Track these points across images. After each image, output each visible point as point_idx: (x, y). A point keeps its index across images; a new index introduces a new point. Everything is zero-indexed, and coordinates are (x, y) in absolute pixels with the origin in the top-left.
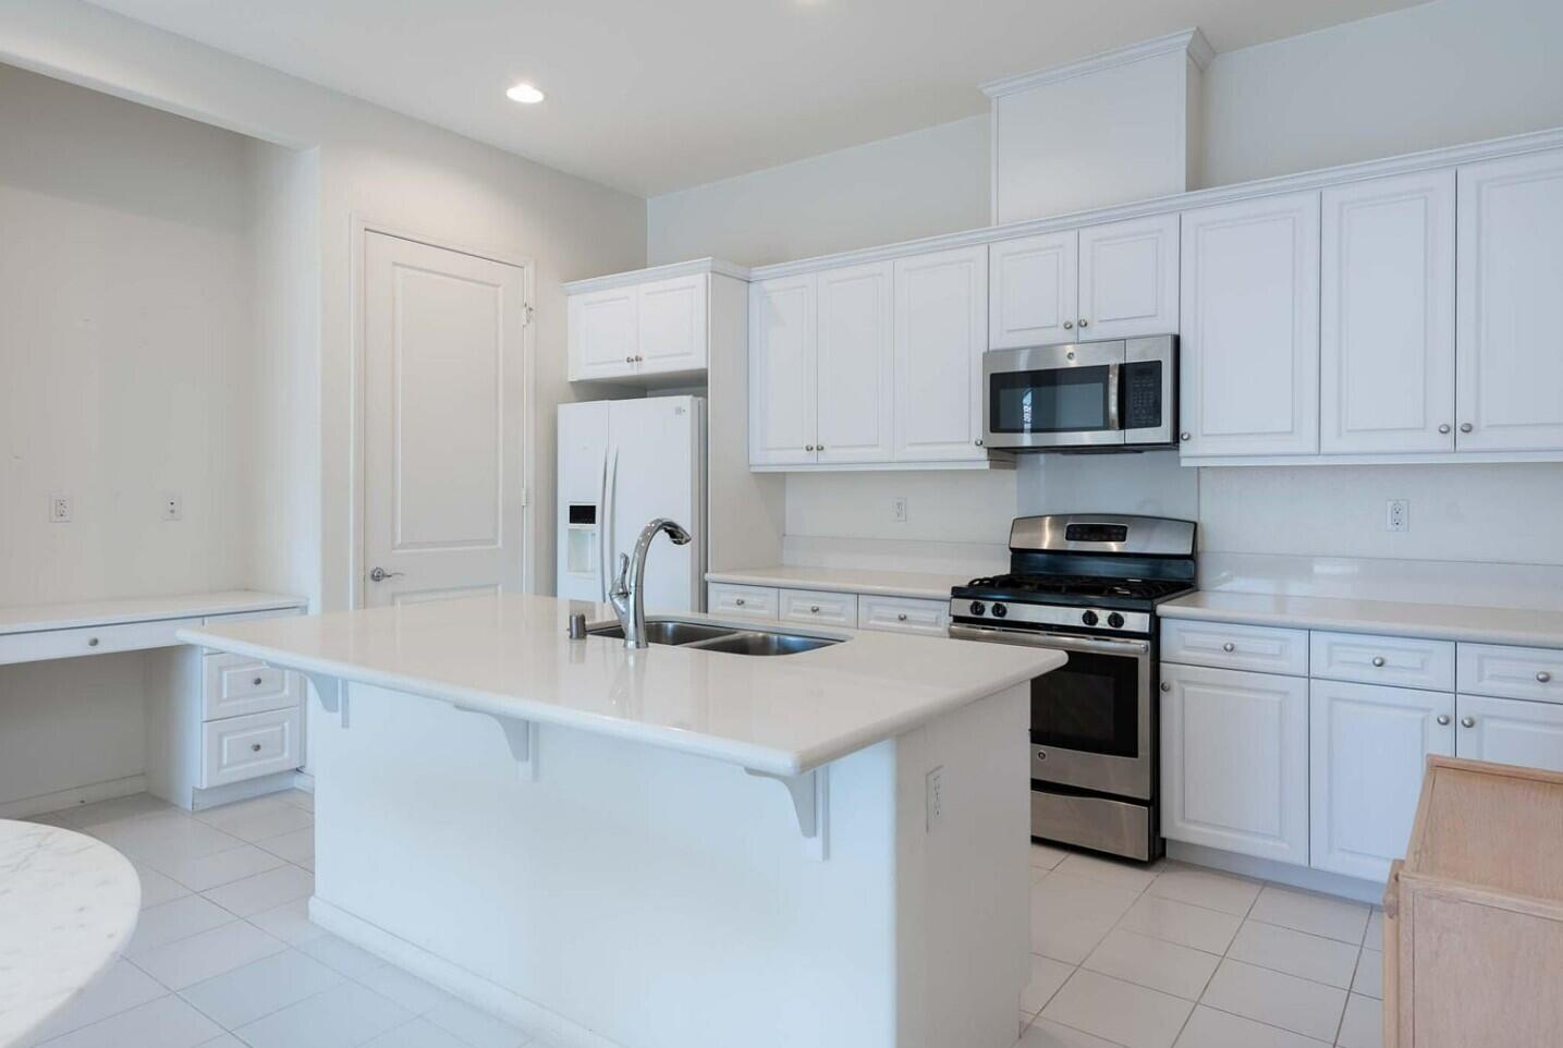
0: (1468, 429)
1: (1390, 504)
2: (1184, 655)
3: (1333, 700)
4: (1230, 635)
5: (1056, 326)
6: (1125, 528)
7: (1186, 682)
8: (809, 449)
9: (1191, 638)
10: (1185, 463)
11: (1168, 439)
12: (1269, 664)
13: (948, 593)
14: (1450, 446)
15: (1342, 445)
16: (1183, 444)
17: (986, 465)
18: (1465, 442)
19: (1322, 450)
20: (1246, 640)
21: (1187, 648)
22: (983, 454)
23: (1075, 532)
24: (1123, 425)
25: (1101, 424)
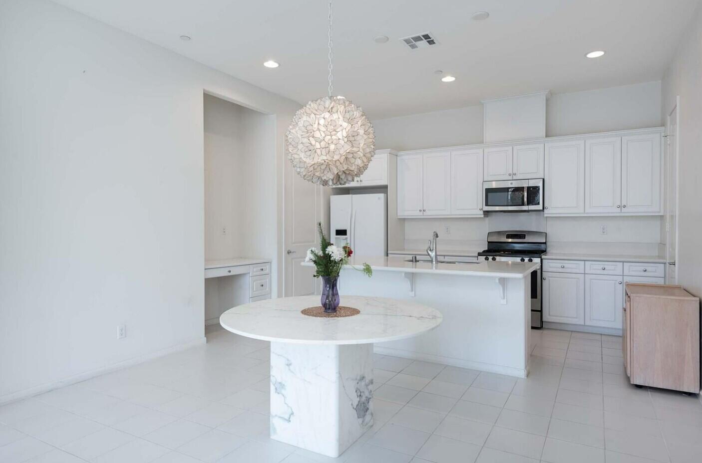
0: (624, 207)
1: (602, 227)
2: (550, 270)
3: (591, 279)
4: (562, 263)
5: (506, 174)
6: (525, 235)
7: (549, 277)
8: (420, 211)
9: (551, 265)
10: (545, 215)
11: (541, 208)
12: (574, 271)
13: (477, 255)
14: (620, 211)
15: (591, 211)
16: (545, 210)
17: (483, 216)
18: (624, 210)
19: (586, 212)
20: (567, 264)
21: (550, 267)
22: (482, 212)
23: (508, 236)
24: (528, 204)
25: (521, 204)
